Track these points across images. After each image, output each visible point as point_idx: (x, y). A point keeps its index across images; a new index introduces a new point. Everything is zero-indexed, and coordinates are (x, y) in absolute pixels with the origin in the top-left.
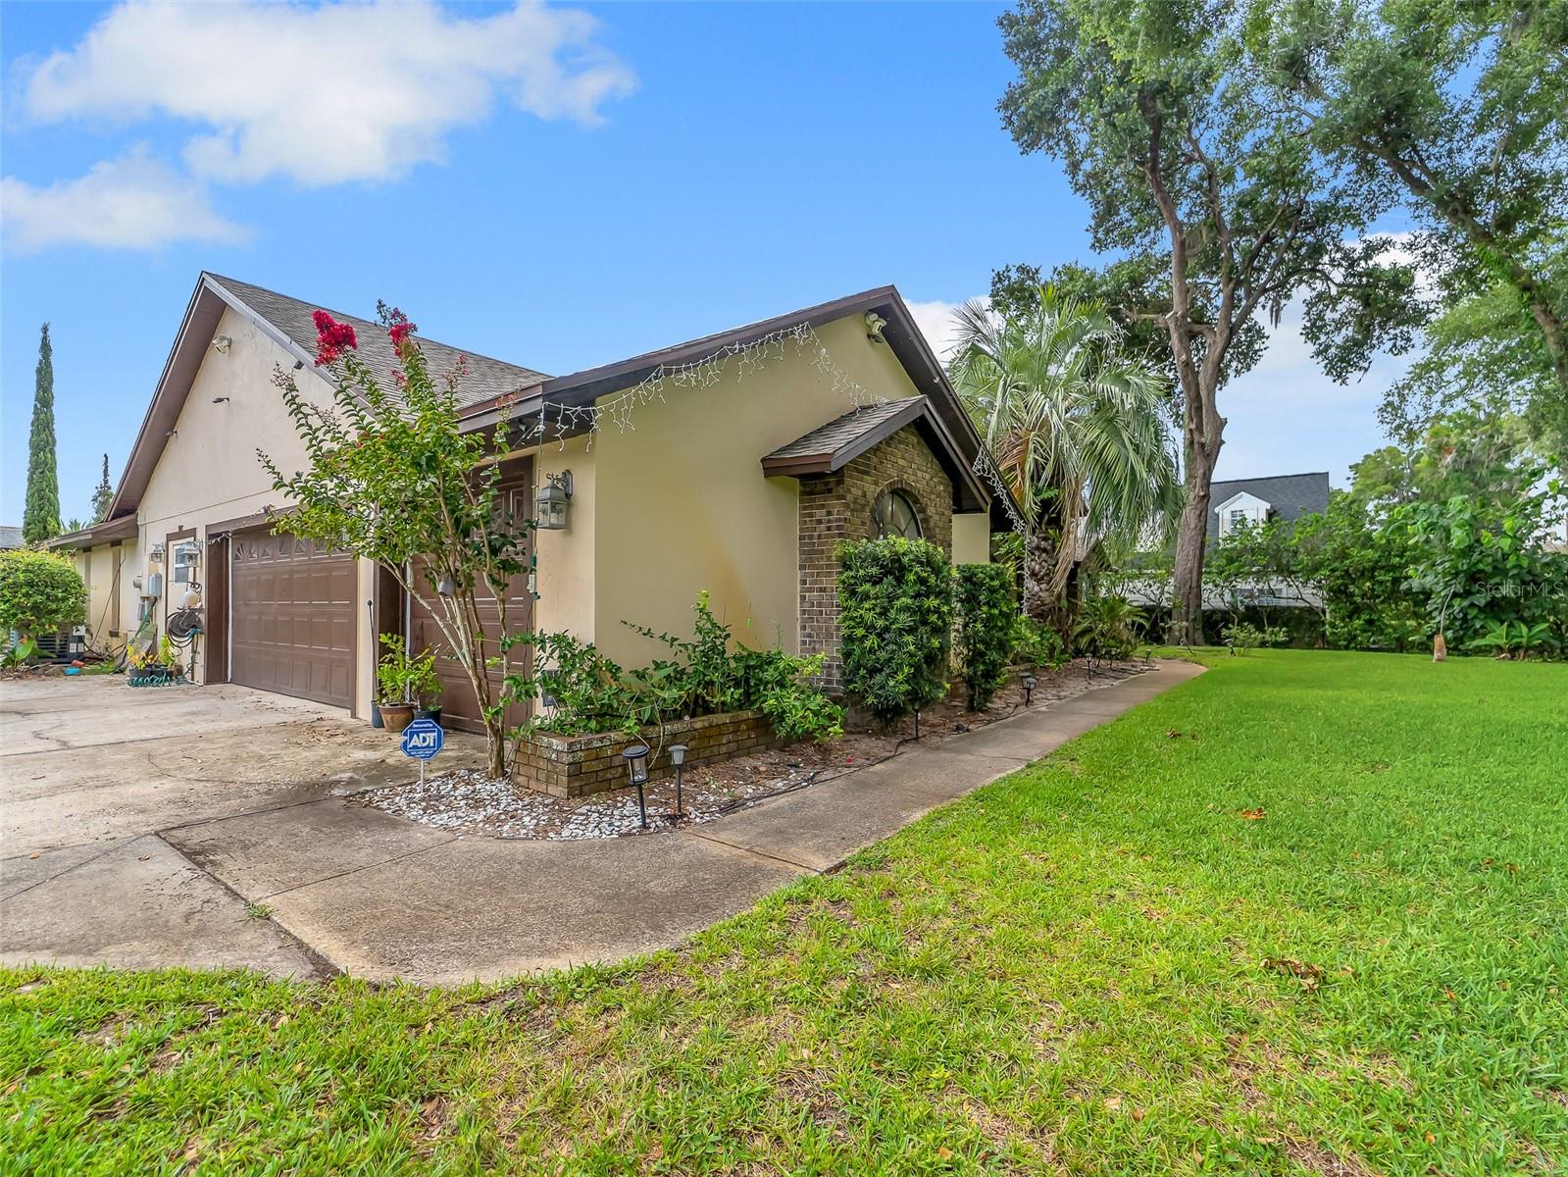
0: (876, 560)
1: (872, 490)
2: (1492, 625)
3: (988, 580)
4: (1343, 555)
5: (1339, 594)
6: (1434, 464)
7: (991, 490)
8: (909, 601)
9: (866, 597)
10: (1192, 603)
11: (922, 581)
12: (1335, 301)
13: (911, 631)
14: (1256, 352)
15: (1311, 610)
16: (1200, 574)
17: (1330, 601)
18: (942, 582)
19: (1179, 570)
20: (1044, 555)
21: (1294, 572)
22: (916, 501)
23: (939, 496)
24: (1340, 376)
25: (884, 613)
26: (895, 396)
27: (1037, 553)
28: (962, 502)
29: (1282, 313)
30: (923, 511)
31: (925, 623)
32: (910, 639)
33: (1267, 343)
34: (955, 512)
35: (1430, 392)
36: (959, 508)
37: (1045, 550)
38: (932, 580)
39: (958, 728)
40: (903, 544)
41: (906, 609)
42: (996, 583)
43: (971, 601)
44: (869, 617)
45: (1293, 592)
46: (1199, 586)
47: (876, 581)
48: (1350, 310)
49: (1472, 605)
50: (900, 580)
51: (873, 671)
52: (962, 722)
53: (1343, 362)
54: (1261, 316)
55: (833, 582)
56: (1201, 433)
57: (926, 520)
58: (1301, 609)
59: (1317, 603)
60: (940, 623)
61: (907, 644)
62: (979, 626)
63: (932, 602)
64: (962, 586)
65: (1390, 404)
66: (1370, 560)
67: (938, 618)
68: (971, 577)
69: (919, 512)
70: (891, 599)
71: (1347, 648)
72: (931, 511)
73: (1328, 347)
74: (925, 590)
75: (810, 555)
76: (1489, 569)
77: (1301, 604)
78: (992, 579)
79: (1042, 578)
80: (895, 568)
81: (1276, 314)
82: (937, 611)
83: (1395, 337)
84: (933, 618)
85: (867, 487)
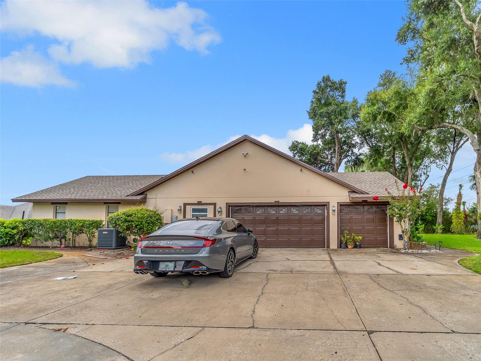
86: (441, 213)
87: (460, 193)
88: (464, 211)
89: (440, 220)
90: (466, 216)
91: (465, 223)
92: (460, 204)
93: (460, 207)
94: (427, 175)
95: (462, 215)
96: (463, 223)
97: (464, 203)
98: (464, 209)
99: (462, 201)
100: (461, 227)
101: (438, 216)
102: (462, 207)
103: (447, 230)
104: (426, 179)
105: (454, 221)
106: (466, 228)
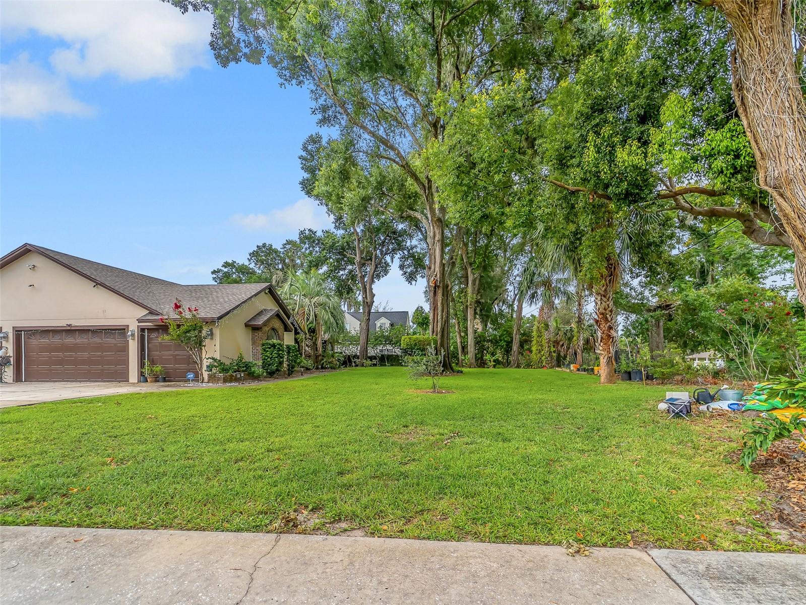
0: (270, 344)
1: (267, 329)
3: (292, 348)
7: (294, 325)
9: (268, 351)
10: (365, 354)
11: (278, 348)
13: (277, 357)
18: (283, 348)
19: (361, 342)
22: (276, 330)
23: (281, 329)
25: (271, 354)
26: (273, 308)
28: (287, 329)
31: (279, 356)
34: (285, 332)
36: (286, 330)
38: (281, 348)
40: (275, 341)
41: (275, 353)
43: (289, 353)
44: (268, 355)
46: (367, 348)
47: (270, 348)
50: (274, 348)
51: (269, 365)
52: (287, 376)
53: (411, 278)
55: (260, 348)
56: (367, 299)
57: (278, 335)
58: (395, 356)
59: (400, 354)
61: (276, 360)
62: (290, 357)
63: (281, 352)
64: (287, 349)
68: (289, 347)
69: (277, 333)
70: (273, 351)
72: (279, 332)
73: (406, 272)
74: (279, 350)
75: (254, 343)
77: (395, 354)
80: (274, 346)
81: (392, 259)
83: (422, 273)
84: (281, 355)
85: (266, 329)
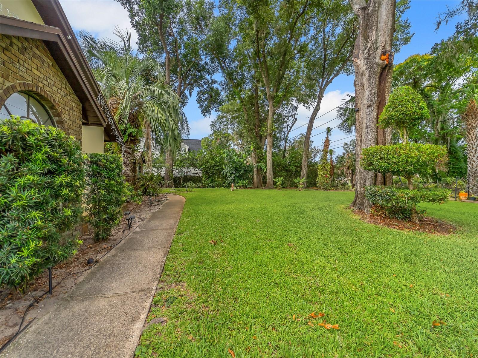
2: (239, 181)
3: (108, 163)
4: (207, 162)
5: (206, 172)
6: (215, 142)
8: (36, 178)
10: (171, 175)
12: (204, 94)
14: (185, 102)
15: (199, 177)
16: (173, 166)
17: (204, 174)
18: (75, 163)
20: (129, 155)
21: (196, 166)
22: (52, 107)
23: (72, 109)
24: (205, 115)
27: (125, 154)
28: (89, 119)
29: (192, 93)
30: (59, 115)
31: (57, 196)
32: (37, 214)
33: (188, 101)
34: (84, 124)
35: (221, 123)
36: (86, 122)
37: (129, 153)
38: (65, 160)
39: (89, 262)
42: (113, 165)
45: (195, 172)
46: (172, 170)
48: (207, 98)
49: (236, 176)
52: (92, 255)
53: (205, 111)
54: (187, 92)
58: (197, 176)
59: (201, 175)
60: (72, 195)
61: (34, 219)
62: (102, 191)
64: (90, 167)
65: (213, 124)
66: (213, 164)
67: (71, 191)
68: (97, 161)
69: (55, 116)
71: (207, 187)
73: (202, 106)
76: (239, 167)
77: (197, 175)
78: (111, 163)
79: (128, 165)
81: (191, 93)
82: (69, 185)
83: (216, 107)
84: (66, 191)
86: (306, 163)
87: (327, 138)
88: (331, 161)
89: (304, 171)
90: (333, 167)
91: (331, 176)
92: (326, 152)
93: (327, 155)
94: (295, 118)
95: (329, 166)
96: (329, 175)
97: (331, 152)
98: (331, 158)
99: (330, 148)
100: (327, 180)
101: (303, 166)
102: (329, 156)
103: (312, 184)
104: (294, 124)
105: (320, 173)
106: (333, 182)
